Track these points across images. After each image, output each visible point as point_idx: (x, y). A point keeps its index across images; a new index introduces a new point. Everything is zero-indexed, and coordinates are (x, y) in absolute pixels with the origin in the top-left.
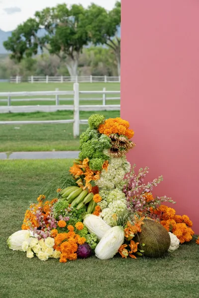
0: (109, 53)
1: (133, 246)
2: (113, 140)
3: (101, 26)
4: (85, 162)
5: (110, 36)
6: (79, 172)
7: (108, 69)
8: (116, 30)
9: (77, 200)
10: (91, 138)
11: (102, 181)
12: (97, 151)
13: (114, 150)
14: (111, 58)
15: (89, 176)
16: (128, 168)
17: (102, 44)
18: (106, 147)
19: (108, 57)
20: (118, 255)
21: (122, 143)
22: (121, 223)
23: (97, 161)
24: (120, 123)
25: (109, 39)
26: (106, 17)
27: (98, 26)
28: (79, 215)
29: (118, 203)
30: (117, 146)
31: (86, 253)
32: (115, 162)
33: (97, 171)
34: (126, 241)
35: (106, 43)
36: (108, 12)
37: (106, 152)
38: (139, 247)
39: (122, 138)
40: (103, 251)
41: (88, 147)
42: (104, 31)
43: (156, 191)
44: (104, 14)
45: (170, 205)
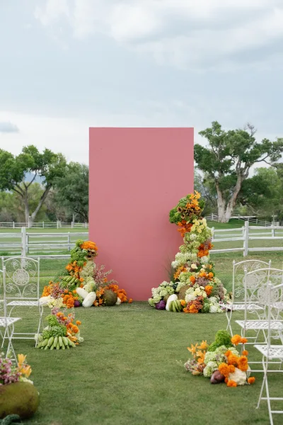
0: (14, 198)
1: (101, 301)
2: (89, 251)
3: (7, 172)
4: (74, 263)
5: (17, 182)
6: (71, 268)
7: (13, 214)
8: (24, 176)
9: (71, 282)
10: (77, 251)
11: (83, 272)
12: (80, 257)
13: (89, 256)
14: (16, 203)
15: (76, 270)
16: (95, 266)
17: (9, 190)
18: (85, 255)
19: (12, 203)
20: (93, 305)
21: (93, 253)
22: (94, 290)
23: (80, 262)
24: (91, 244)
25: (16, 184)
26: (11, 163)
27: (4, 171)
28: (73, 288)
29: (91, 282)
30: (90, 255)
31: (78, 304)
32: (89, 263)
33: (81, 267)
34: (97, 299)
35: (13, 188)
36: (15, 157)
37: (85, 258)
38: (103, 301)
39: (93, 251)
40: (86, 303)
41: (76, 255)
42: (11, 176)
43: (110, 277)
44: (10, 159)
45: (116, 284)
